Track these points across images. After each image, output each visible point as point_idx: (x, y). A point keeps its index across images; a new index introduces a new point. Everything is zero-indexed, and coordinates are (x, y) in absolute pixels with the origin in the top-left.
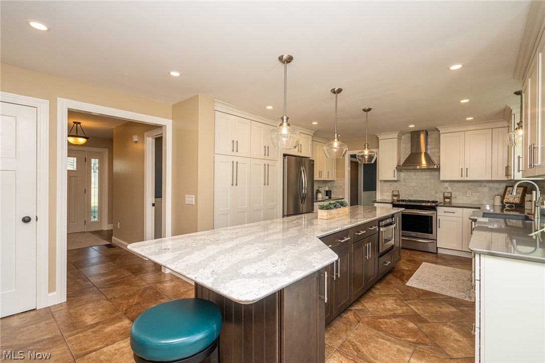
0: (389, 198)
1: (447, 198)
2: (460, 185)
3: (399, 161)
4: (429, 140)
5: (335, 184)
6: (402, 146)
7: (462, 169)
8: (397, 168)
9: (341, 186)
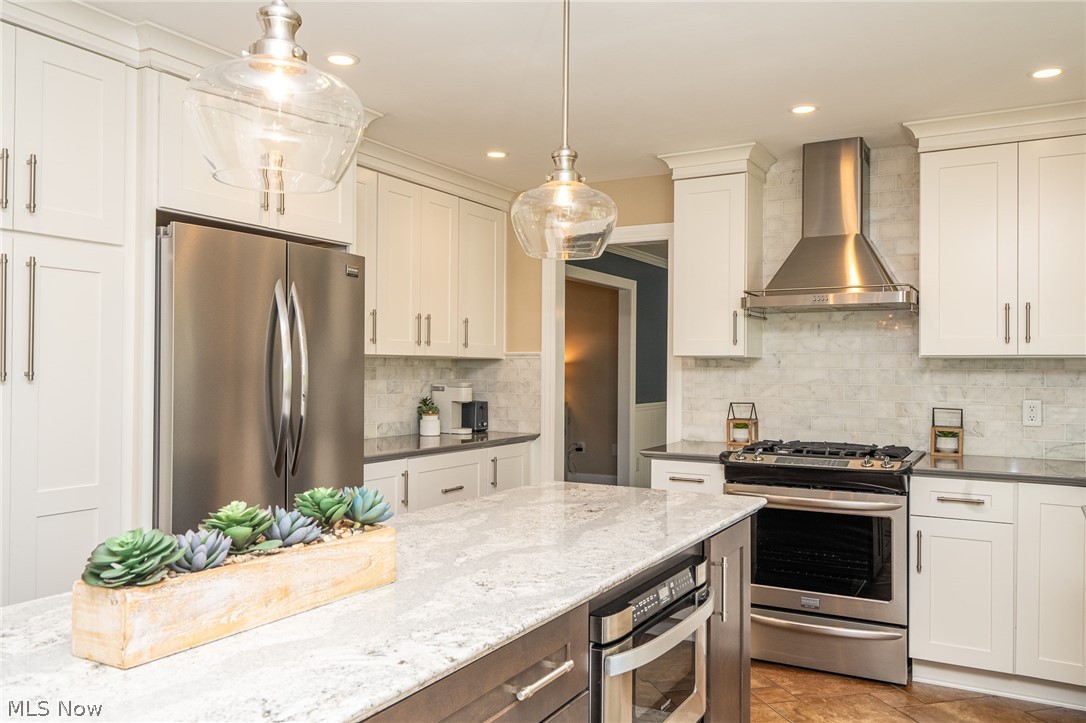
0: (715, 434)
1: (946, 435)
2: (997, 379)
3: (755, 274)
4: (875, 185)
5: (503, 374)
6: (770, 209)
7: (1007, 308)
8: (744, 300)
9: (527, 384)
